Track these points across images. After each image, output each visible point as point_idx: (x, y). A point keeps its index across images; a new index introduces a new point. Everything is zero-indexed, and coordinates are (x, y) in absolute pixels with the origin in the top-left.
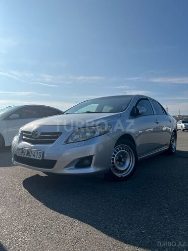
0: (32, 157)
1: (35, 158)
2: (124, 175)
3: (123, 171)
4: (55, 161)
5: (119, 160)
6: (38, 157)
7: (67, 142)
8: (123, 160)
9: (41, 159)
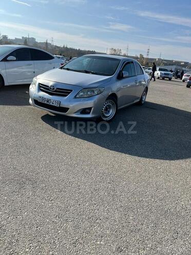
0: (51, 104)
1: (54, 105)
2: (108, 119)
3: (108, 117)
4: (68, 109)
5: (106, 109)
6: (56, 105)
7: (75, 97)
8: (108, 110)
9: (58, 106)
